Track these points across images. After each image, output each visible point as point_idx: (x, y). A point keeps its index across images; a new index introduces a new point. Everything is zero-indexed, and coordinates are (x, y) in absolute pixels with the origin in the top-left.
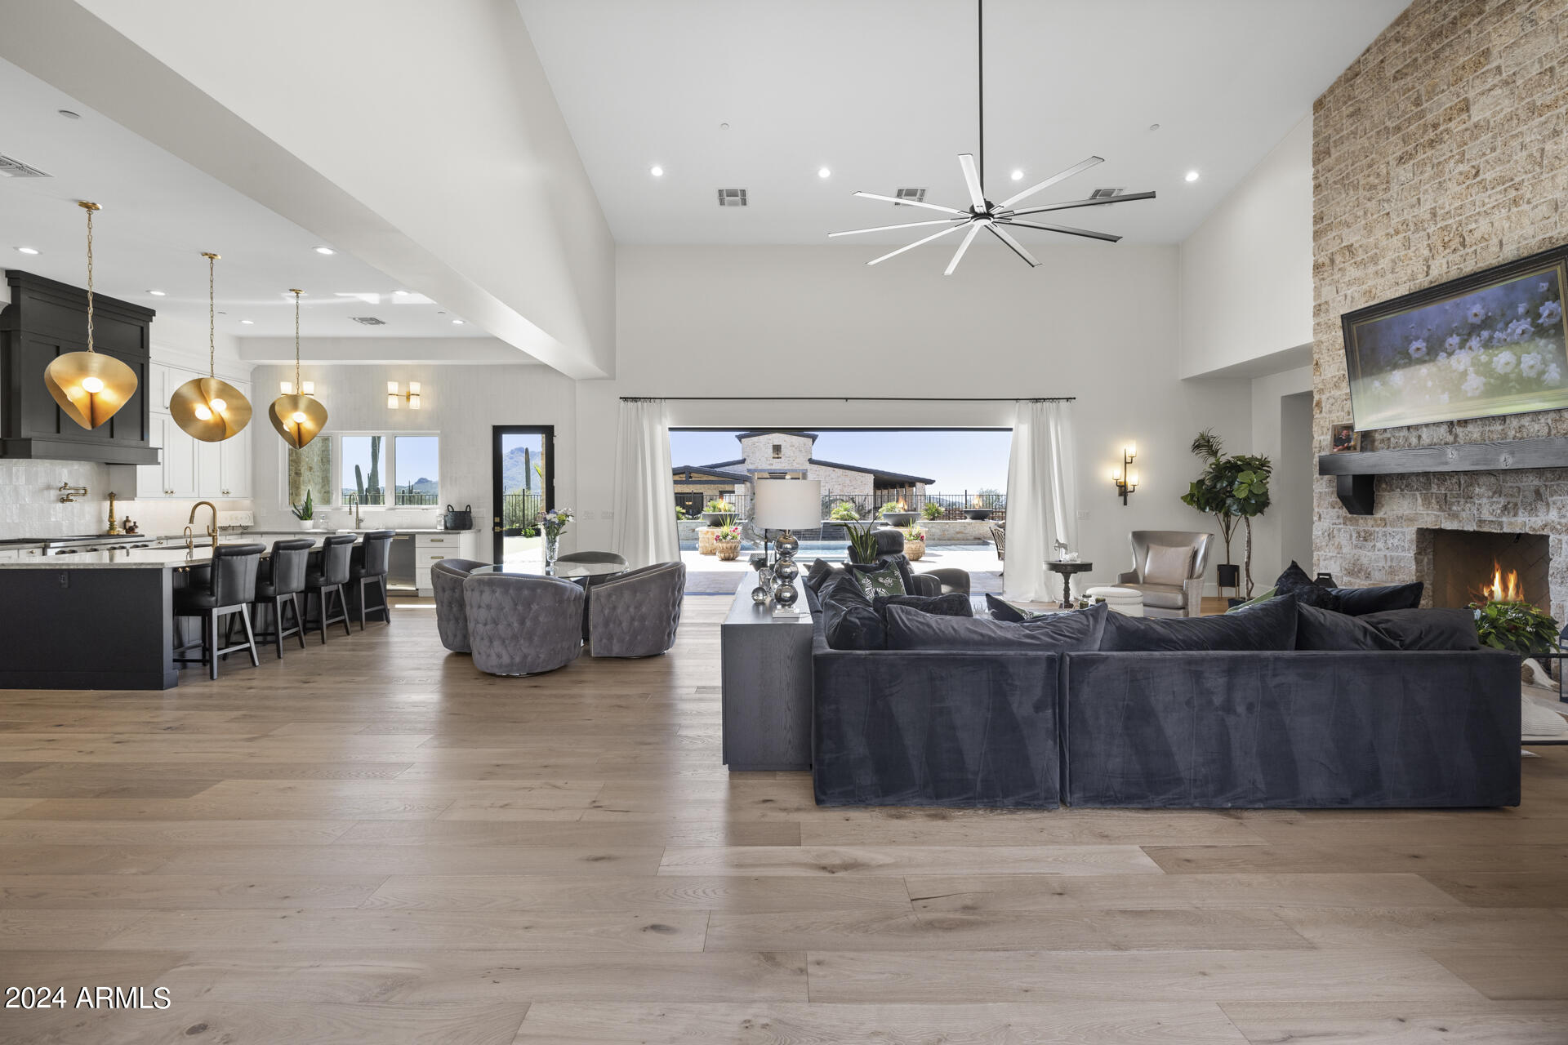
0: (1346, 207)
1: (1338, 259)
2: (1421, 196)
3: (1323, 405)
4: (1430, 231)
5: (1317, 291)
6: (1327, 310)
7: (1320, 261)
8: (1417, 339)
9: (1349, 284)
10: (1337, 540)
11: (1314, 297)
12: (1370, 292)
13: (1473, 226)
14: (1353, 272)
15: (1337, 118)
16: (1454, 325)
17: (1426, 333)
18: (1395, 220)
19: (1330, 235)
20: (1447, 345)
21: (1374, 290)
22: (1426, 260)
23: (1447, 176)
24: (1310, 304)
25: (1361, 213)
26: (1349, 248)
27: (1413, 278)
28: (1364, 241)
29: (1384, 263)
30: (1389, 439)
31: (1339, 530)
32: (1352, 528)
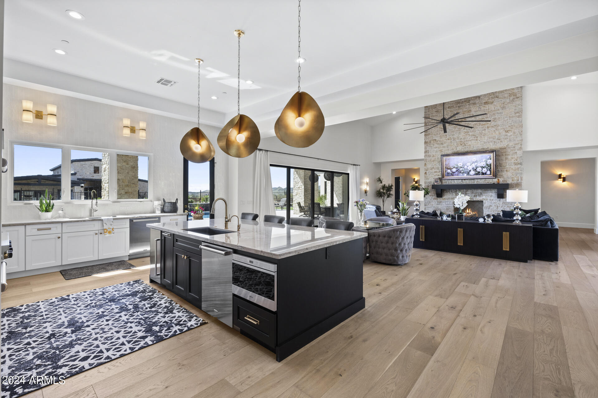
0: (434, 131)
1: (432, 142)
2: (455, 133)
3: (427, 173)
4: (457, 141)
5: (425, 148)
6: (428, 152)
7: (427, 141)
8: (460, 162)
9: (435, 148)
10: (431, 203)
11: (425, 149)
12: (441, 150)
13: (467, 142)
14: (436, 145)
15: (432, 111)
16: (469, 161)
17: (462, 162)
18: (448, 137)
19: (430, 136)
20: (467, 164)
21: (442, 150)
22: (456, 146)
23: (461, 131)
24: (424, 150)
25: (439, 133)
26: (435, 140)
27: (453, 149)
28: (439, 139)
29: (445, 145)
30: (446, 182)
31: (432, 201)
32: (436, 201)
